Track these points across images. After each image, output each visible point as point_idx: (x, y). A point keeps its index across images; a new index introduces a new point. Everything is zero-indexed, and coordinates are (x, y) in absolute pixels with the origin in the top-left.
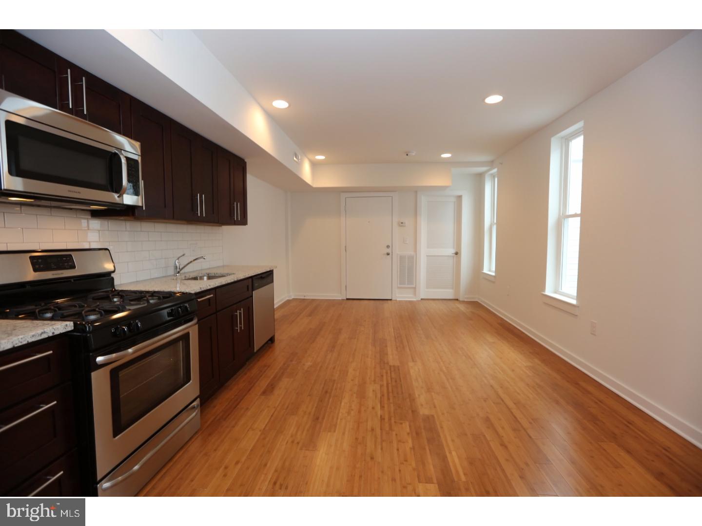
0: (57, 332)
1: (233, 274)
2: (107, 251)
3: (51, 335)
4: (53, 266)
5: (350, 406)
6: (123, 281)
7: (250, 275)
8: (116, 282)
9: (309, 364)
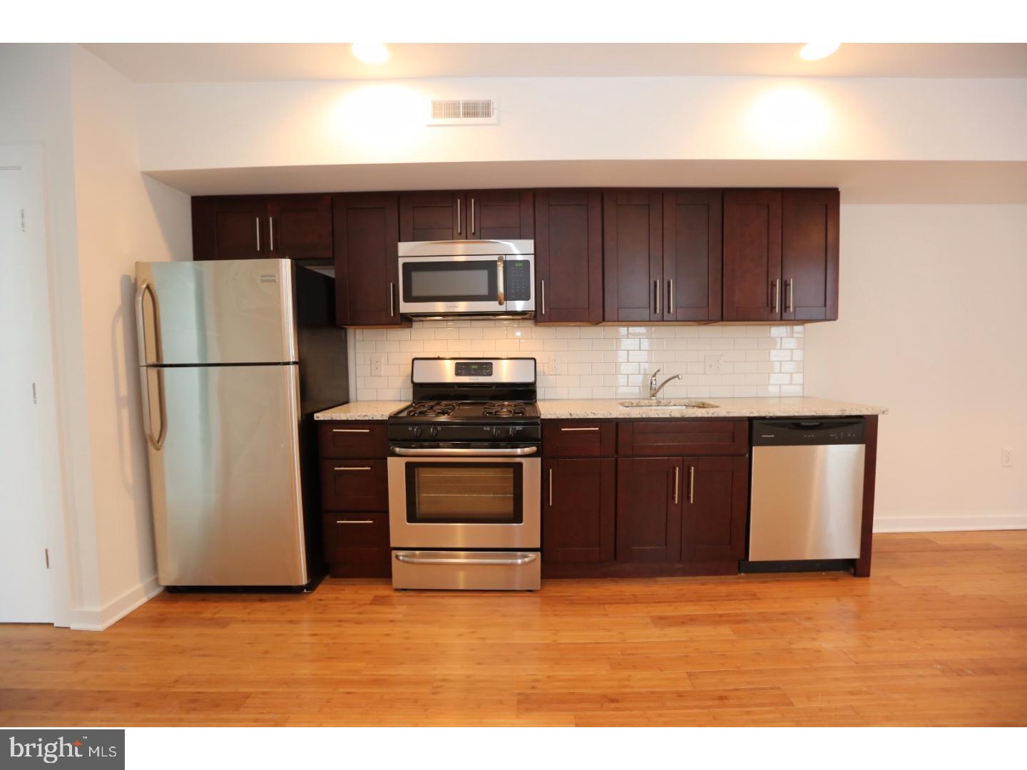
0: (376, 418)
2: (532, 361)
3: (371, 419)
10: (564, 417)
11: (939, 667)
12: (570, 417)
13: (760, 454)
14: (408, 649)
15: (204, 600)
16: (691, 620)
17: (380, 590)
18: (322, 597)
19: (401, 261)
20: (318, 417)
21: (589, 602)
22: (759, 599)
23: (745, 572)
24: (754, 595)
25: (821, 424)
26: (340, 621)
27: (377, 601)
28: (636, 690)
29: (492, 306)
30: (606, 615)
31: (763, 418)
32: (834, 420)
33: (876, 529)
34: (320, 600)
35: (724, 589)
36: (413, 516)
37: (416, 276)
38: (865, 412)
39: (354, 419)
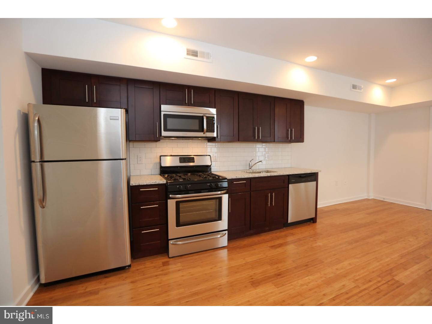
0: (160, 183)
1: (277, 172)
2: (209, 156)
3: (158, 183)
4: (186, 161)
5: (309, 283)
6: (216, 170)
7: (288, 174)
8: (212, 170)
9: (321, 244)
10: (234, 178)
11: (347, 243)
12: (236, 178)
13: (292, 187)
14: (196, 279)
15: (71, 285)
16: (281, 245)
17: (164, 259)
18: (138, 268)
19: (162, 113)
20: (132, 184)
21: (245, 246)
22: (294, 235)
23: (285, 227)
24: (292, 234)
25: (306, 176)
26: (156, 276)
27: (165, 264)
28: (282, 270)
29: (201, 134)
30: (255, 249)
31: (293, 175)
32: (308, 175)
33: (318, 207)
34: (138, 270)
35: (283, 234)
36: (178, 224)
37: (169, 120)
38: (314, 172)
39: (150, 184)
